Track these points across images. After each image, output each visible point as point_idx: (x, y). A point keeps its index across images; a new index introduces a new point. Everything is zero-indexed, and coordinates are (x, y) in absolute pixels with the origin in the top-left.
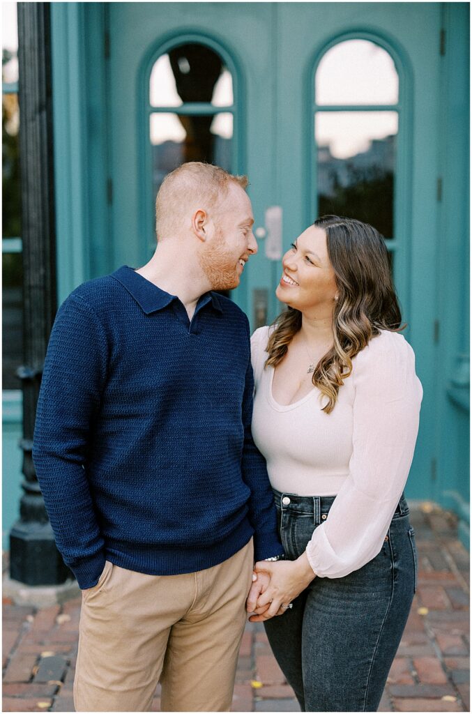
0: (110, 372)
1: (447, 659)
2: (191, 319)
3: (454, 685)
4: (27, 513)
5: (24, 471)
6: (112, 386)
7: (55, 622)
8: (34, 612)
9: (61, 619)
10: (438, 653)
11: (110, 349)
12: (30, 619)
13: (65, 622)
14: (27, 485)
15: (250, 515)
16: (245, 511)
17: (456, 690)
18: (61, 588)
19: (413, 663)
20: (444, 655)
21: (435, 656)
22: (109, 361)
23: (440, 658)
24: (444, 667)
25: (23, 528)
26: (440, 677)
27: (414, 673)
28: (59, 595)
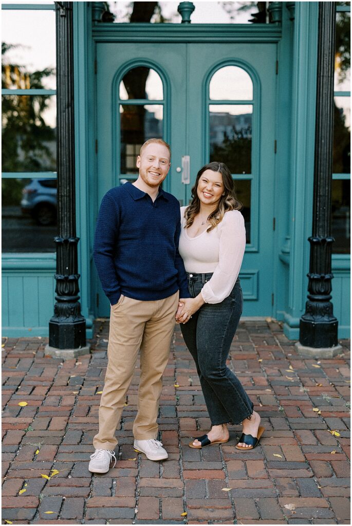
0: (121, 222)
1: (269, 377)
2: (153, 201)
3: (271, 386)
4: (58, 312)
5: (57, 291)
6: (122, 228)
7: (75, 365)
8: (63, 362)
9: (77, 364)
10: (266, 376)
11: (120, 213)
12: (62, 364)
13: (79, 364)
14: (58, 297)
15: (178, 282)
16: (176, 279)
17: (272, 388)
18: (76, 350)
19: (252, 379)
20: (268, 376)
21: (265, 376)
22: (120, 217)
23: (266, 377)
24: (268, 380)
25: (57, 320)
26: (266, 383)
27: (253, 382)
28: (75, 353)
